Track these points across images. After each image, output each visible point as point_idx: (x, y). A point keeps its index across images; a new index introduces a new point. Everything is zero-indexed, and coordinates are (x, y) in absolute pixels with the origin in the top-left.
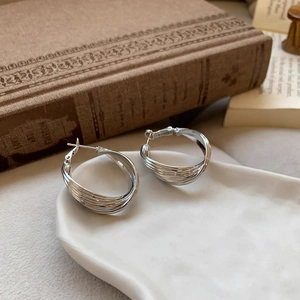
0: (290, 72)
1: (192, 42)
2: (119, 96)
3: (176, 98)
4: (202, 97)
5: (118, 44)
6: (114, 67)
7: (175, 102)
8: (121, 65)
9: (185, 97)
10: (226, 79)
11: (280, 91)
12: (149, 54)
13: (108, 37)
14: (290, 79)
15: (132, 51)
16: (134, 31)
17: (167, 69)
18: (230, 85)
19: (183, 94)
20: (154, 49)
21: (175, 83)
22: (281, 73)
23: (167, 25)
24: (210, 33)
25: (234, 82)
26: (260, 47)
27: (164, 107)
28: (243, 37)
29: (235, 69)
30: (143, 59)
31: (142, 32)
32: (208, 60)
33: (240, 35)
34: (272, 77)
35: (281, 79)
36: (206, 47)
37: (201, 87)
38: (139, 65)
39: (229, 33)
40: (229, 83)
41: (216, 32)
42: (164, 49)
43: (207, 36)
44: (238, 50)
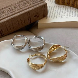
0: (56, 10)
1: (25, 7)
2: (6, 25)
3: (22, 23)
4: (30, 22)
5: (5, 10)
6: (3, 17)
7: (22, 24)
8: (5, 16)
9: (25, 22)
10: (36, 16)
11: (52, 17)
12: (13, 12)
13: (2, 7)
14: (55, 13)
15: (8, 11)
16: (9, 5)
17: (18, 16)
18: (37, 17)
19: (24, 22)
20: (14, 10)
21: (21, 19)
22: (53, 11)
23: (19, 2)
24: (30, 3)
25: (38, 16)
26: (43, 6)
27: (19, 26)
28: (39, 4)
29: (37, 13)
30: (11, 14)
31: (11, 5)
32: (29, 12)
33: (38, 3)
34: (50, 12)
35: (53, 13)
36: (28, 8)
37: (29, 19)
38: (10, 16)
39: (35, 3)
40: (36, 17)
41: (32, 3)
42: (17, 10)
43: (29, 4)
44: (37, 8)
